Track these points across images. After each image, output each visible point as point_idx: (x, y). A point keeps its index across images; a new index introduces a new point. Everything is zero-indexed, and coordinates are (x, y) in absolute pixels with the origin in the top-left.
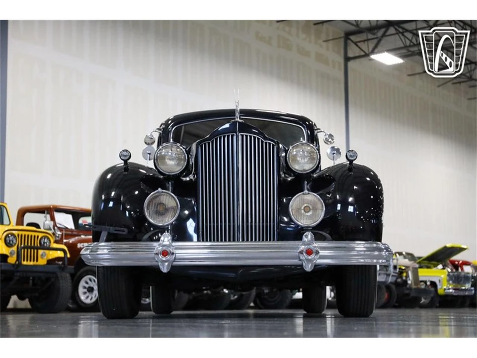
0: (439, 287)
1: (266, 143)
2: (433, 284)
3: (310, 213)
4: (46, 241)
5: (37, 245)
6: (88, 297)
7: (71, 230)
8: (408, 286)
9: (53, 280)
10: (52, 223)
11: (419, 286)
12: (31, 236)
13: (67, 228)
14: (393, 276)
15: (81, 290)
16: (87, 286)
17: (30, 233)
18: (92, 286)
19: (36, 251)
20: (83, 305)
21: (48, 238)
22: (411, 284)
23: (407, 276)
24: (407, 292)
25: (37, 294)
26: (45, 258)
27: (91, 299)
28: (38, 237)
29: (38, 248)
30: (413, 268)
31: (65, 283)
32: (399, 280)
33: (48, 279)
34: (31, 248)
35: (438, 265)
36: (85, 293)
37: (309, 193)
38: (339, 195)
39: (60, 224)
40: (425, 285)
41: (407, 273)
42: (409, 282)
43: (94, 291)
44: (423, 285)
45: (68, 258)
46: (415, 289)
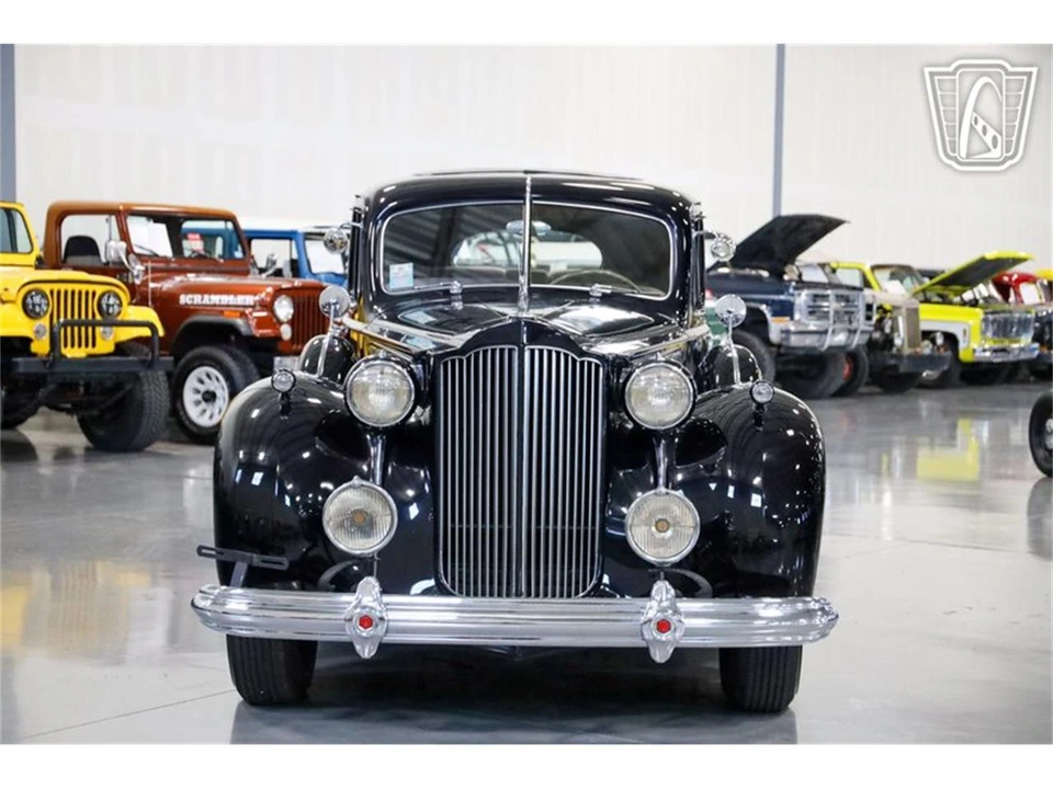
0: (962, 345)
1: (582, 363)
2: (951, 339)
3: (669, 533)
4: (112, 301)
5: (94, 315)
6: (204, 411)
7: (165, 260)
8: (894, 350)
9: (128, 387)
10: (123, 245)
11: (918, 350)
12: (80, 293)
13: (156, 255)
14: (863, 332)
15: (189, 397)
16: (202, 388)
17: (77, 287)
18: (212, 388)
19: (90, 329)
20: (195, 429)
21: (117, 296)
22: (903, 345)
23: (894, 328)
24: (893, 362)
25: (95, 412)
26: (111, 338)
27: (211, 417)
28: (94, 294)
29: (94, 324)
30: (908, 309)
31: (154, 391)
32: (877, 335)
33: (118, 386)
34: (80, 324)
35: (965, 291)
36: (197, 403)
37: (667, 494)
38: (732, 469)
39: (141, 247)
40: (931, 346)
41: (894, 320)
42: (898, 342)
43: (217, 401)
44: (927, 346)
45: (160, 338)
46: (910, 357)
